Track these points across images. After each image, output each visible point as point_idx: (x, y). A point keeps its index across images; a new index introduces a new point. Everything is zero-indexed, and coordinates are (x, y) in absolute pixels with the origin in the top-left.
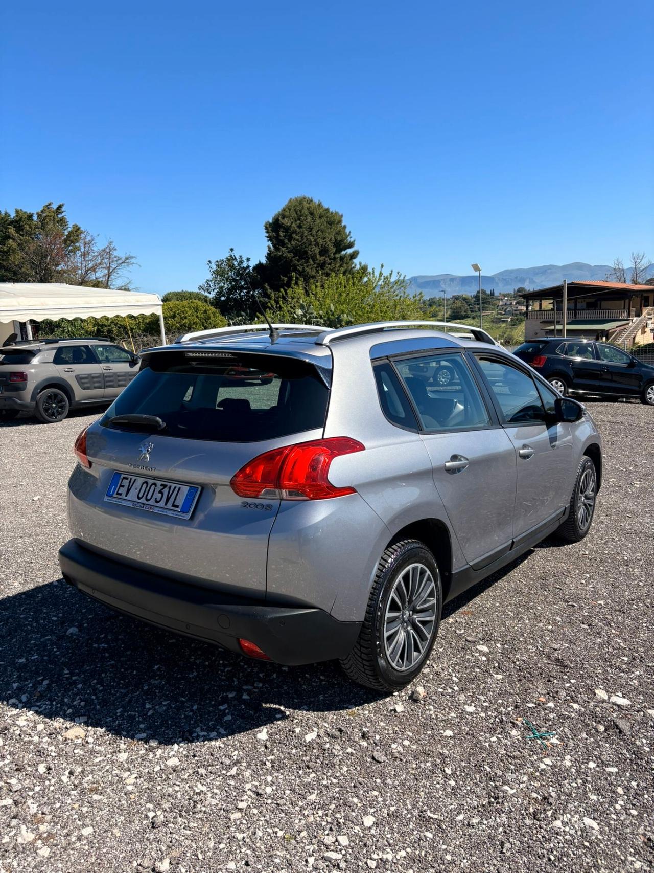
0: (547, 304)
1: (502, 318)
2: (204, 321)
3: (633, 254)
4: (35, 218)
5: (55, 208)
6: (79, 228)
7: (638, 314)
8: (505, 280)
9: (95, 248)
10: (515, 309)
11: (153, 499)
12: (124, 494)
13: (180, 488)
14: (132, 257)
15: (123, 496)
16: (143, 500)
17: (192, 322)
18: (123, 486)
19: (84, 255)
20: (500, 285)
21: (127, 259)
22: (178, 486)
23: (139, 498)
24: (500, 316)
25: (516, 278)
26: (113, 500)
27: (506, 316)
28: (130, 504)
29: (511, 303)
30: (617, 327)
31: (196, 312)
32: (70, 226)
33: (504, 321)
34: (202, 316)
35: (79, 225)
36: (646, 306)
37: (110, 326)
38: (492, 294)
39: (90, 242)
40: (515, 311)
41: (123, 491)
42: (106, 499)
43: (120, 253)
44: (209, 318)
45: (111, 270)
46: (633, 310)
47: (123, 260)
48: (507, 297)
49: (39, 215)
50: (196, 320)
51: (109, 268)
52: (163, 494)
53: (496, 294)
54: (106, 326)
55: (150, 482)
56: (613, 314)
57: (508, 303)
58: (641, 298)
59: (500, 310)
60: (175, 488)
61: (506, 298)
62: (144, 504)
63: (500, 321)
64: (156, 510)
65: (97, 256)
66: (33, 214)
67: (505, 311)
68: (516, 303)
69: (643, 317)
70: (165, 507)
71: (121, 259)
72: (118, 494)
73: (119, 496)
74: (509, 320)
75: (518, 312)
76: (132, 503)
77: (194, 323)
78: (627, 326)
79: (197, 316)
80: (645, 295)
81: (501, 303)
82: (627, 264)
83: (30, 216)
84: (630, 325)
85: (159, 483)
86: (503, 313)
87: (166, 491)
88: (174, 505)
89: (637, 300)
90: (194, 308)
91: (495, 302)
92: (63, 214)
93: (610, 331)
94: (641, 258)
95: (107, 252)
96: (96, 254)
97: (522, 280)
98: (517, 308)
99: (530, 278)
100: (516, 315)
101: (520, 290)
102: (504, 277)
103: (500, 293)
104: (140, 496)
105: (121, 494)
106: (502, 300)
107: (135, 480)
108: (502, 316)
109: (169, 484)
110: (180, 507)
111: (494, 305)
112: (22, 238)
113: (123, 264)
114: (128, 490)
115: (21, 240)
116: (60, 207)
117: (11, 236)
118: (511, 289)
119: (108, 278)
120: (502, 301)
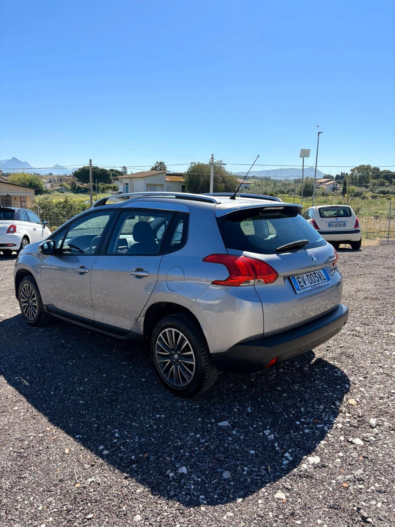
11: (316, 281)
15: (305, 286)
16: (313, 284)
18: (301, 282)
23: (312, 283)
26: (302, 291)
28: (310, 288)
41: (302, 284)
42: (298, 292)
52: (317, 277)
62: (315, 285)
70: (322, 282)
72: (302, 287)
73: (303, 288)
76: (311, 287)
85: (312, 273)
87: (317, 275)
88: (324, 280)
104: (311, 282)
105: (303, 286)
107: (303, 276)
114: (304, 282)
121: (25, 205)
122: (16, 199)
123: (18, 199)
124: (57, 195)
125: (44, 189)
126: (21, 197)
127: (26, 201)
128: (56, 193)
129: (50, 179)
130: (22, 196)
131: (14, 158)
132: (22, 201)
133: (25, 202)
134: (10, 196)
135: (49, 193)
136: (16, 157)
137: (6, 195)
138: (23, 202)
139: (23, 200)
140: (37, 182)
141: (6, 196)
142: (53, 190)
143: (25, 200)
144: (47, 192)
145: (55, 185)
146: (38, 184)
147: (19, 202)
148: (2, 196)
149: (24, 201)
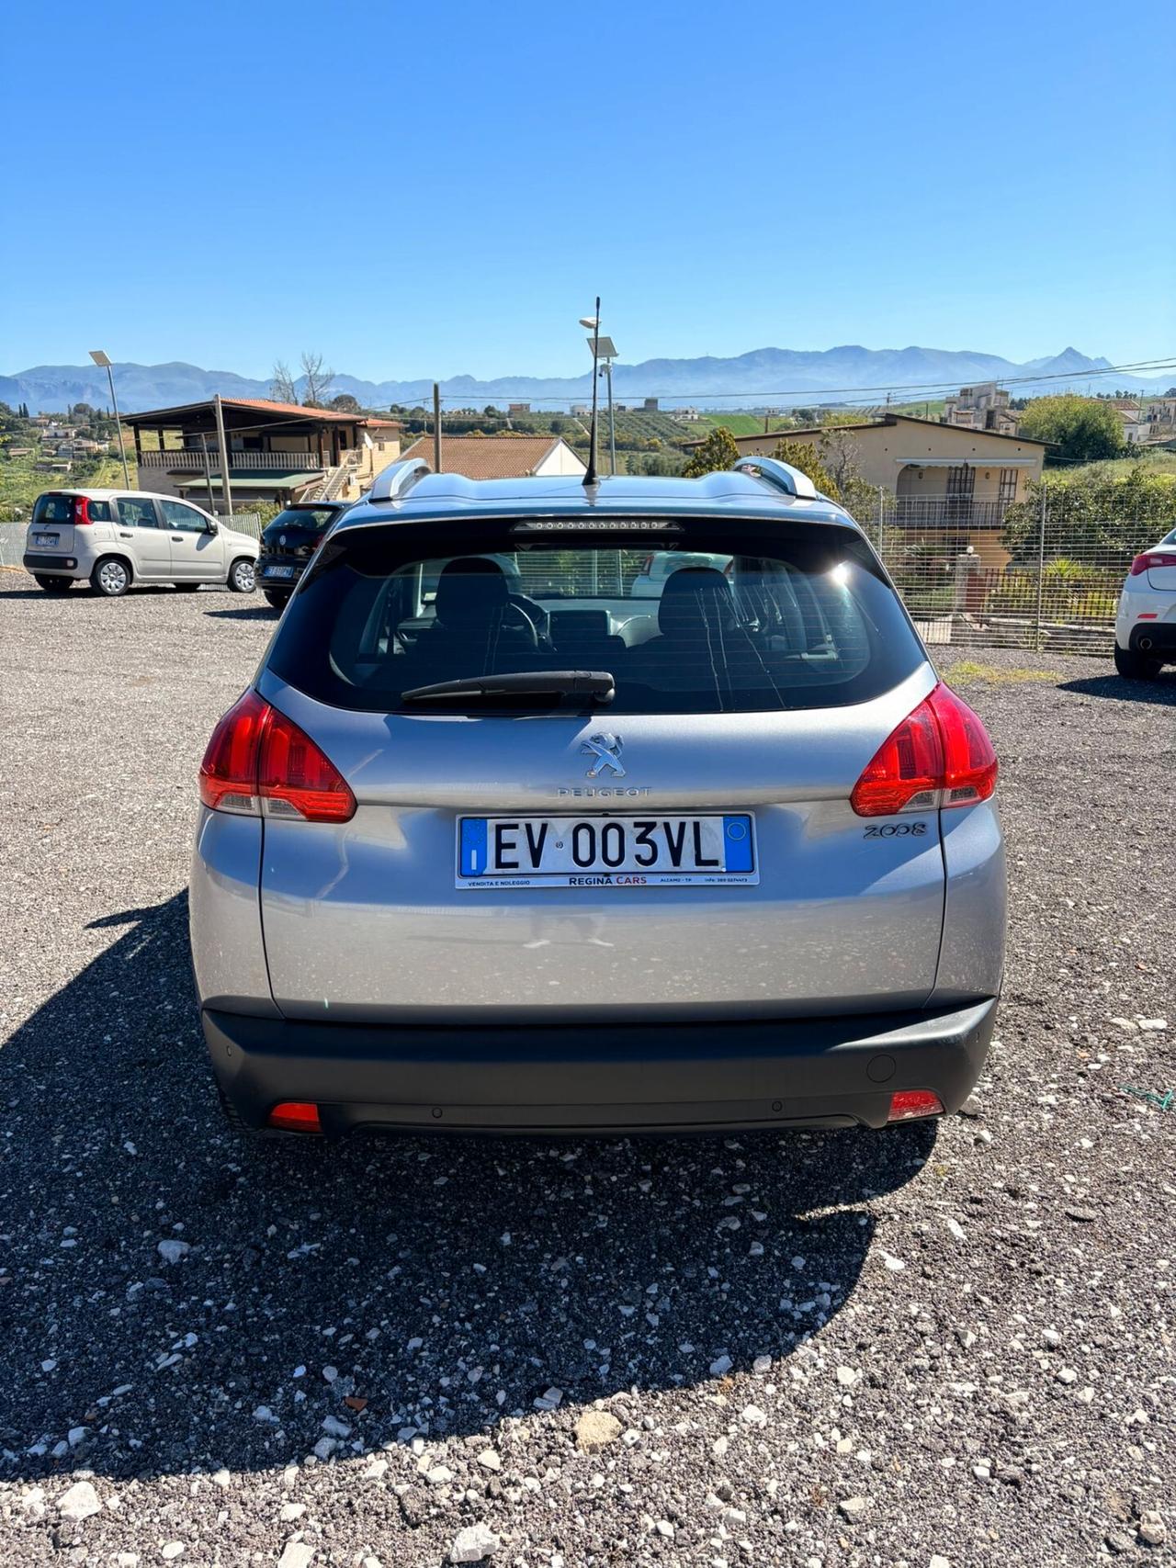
0: (173, 440)
1: (52, 463)
3: (303, 356)
7: (335, 463)
8: (42, 386)
10: (75, 445)
11: (630, 860)
12: (526, 865)
13: (696, 825)
15: (526, 868)
16: (599, 867)
18: (511, 846)
20: (32, 396)
22: (689, 821)
23: (583, 864)
24: (47, 459)
25: (65, 383)
26: (493, 883)
27: (61, 459)
28: (560, 882)
29: (67, 434)
30: (307, 483)
33: (58, 470)
36: (344, 448)
38: (24, 413)
40: (78, 449)
41: (515, 856)
42: (462, 884)
46: (326, 454)
48: (56, 421)
52: (653, 845)
53: (33, 414)
55: (598, 823)
56: (294, 460)
57: (61, 433)
58: (334, 433)
59: (46, 446)
60: (682, 825)
61: (54, 424)
62: (607, 874)
63: (49, 467)
64: (653, 881)
67: (56, 449)
68: (78, 435)
69: (342, 466)
70: (677, 869)
72: (501, 865)
73: (510, 871)
74: (69, 467)
75: (84, 453)
76: (567, 879)
78: (320, 482)
80: (340, 428)
81: (45, 433)
82: (296, 373)
84: (325, 479)
85: (626, 822)
86: (54, 452)
87: (658, 835)
88: (699, 862)
89: (327, 438)
91: (33, 429)
93: (297, 491)
94: (317, 363)
97: (77, 389)
98: (79, 443)
99: (92, 387)
100: (81, 458)
101: (81, 409)
102: (39, 381)
103: (40, 413)
104: (584, 857)
105: (513, 865)
106: (46, 426)
107: (544, 827)
108: (53, 460)
109: (660, 821)
110: (722, 861)
111: (31, 435)
114: (535, 852)
118: (62, 406)
120: (48, 430)
121: (1012, 496)
122: (987, 476)
123: (995, 478)
124: (1161, 461)
125: (1123, 442)
126: (1004, 471)
127: (1015, 484)
128: (1161, 454)
129: (1152, 409)
130: (1005, 466)
131: (1070, 350)
132: (1004, 484)
133: (1013, 487)
134: (974, 469)
135: (1136, 456)
136: (1079, 348)
137: (961, 466)
138: (1007, 487)
139: (1007, 480)
140: (1103, 420)
141: (961, 469)
142: (1153, 446)
143: (1013, 481)
144: (1130, 452)
145: (1163, 428)
146: (1104, 427)
147: (997, 485)
148: (950, 468)
149: (1010, 484)
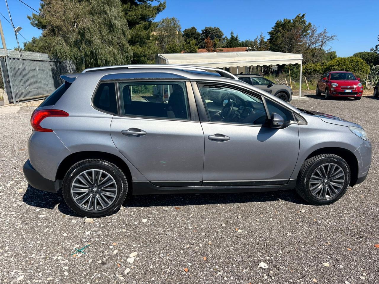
2: (354, 67)
4: (292, 21)
5: (301, 16)
6: (310, 24)
9: (316, 33)
14: (334, 36)
17: (348, 68)
19: (311, 37)
21: (332, 37)
31: (352, 62)
32: (307, 23)
34: (355, 64)
35: (311, 23)
37: (311, 69)
39: (315, 30)
43: (329, 35)
44: (358, 65)
45: (323, 43)
47: (330, 38)
49: (293, 20)
50: (350, 66)
51: (322, 42)
54: (310, 70)
65: (317, 36)
66: (291, 20)
71: (329, 37)
77: (349, 68)
79: (352, 65)
83: (290, 21)
90: (351, 60)
92: (304, 18)
95: (323, 34)
96: (316, 36)
112: (284, 31)
113: (330, 40)
115: (283, 32)
116: (304, 15)
117: (280, 31)
119: (321, 47)
